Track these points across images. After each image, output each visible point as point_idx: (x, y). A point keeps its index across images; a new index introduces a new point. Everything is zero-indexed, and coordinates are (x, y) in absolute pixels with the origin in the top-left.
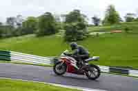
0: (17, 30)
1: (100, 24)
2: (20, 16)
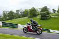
0: (20, 15)
2: (22, 9)
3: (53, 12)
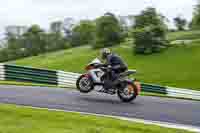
2: (69, 19)
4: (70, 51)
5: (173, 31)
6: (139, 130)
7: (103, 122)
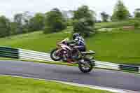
1: (109, 20)
2: (27, 12)
3: (101, 20)
4: (27, 35)
5: (100, 22)
6: (76, 91)
7: (49, 86)
